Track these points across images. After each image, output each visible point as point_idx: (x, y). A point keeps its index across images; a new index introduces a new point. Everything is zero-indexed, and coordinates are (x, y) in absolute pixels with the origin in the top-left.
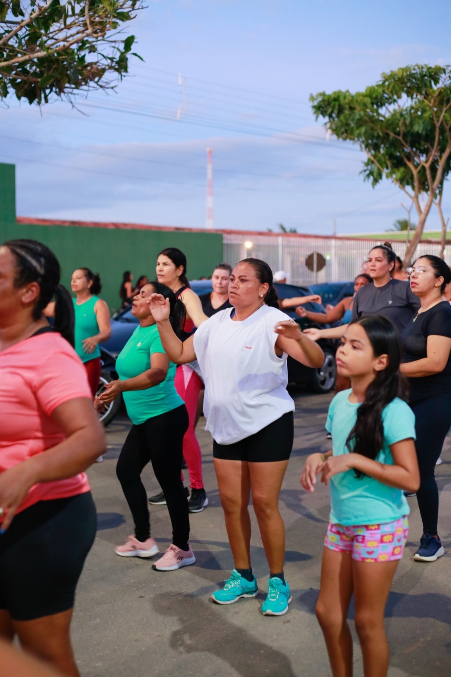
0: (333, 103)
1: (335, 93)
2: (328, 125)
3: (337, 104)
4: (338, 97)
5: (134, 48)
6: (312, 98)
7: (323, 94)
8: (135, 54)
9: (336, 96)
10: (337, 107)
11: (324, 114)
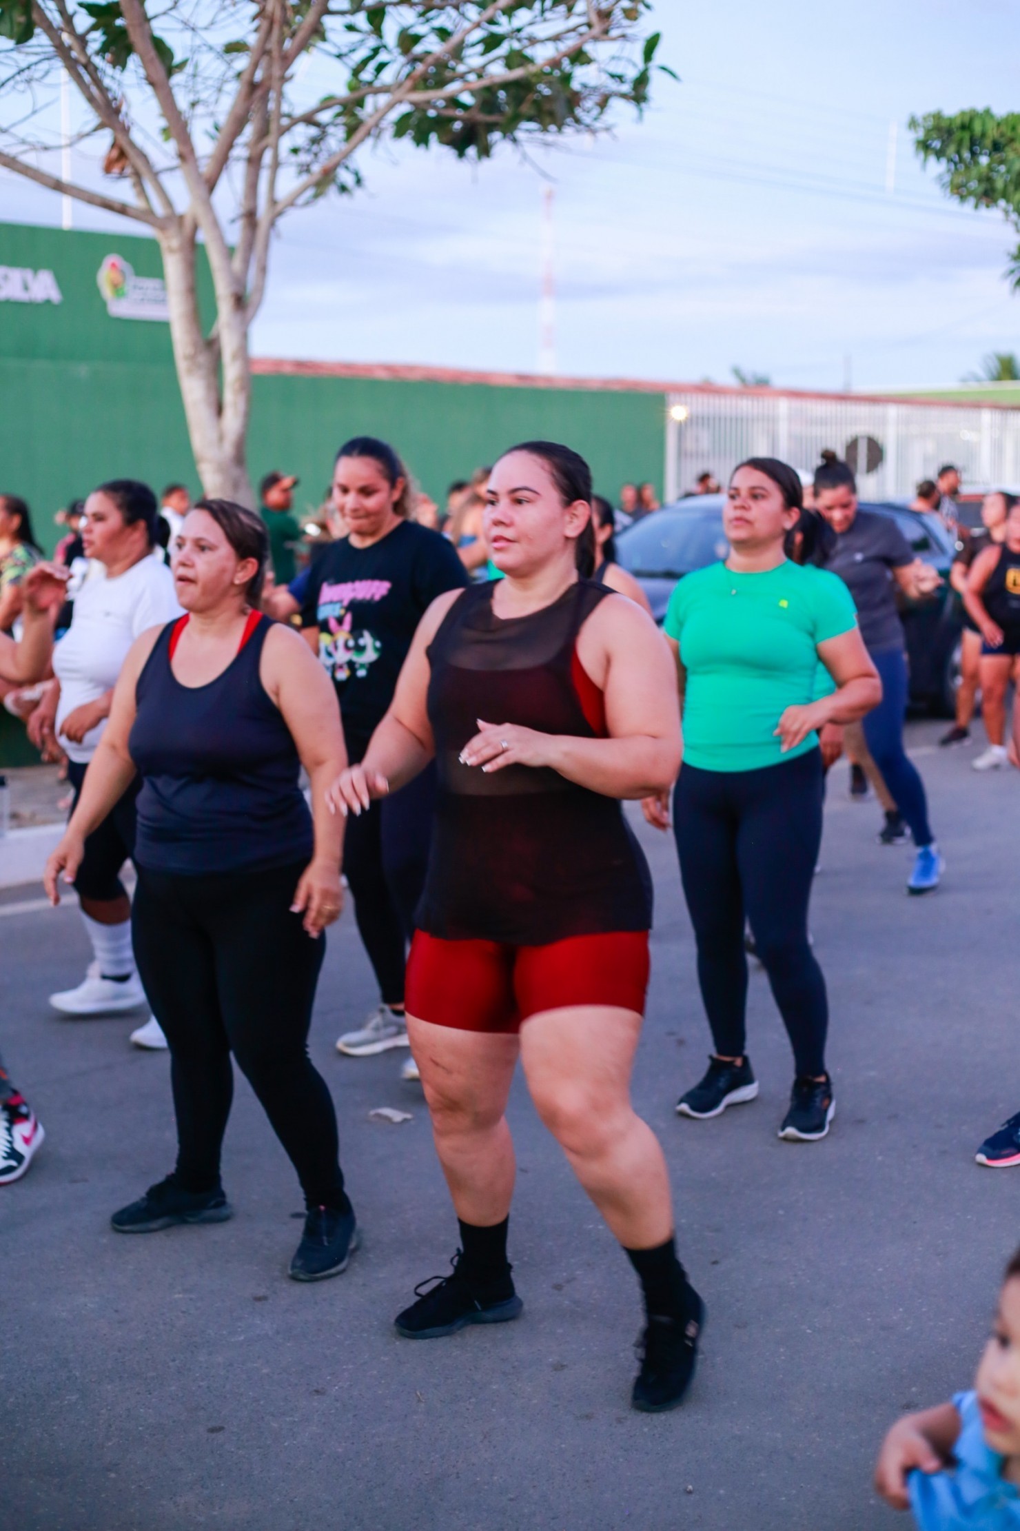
0: (958, 135)
1: (963, 113)
2: (947, 178)
3: (967, 136)
4: (971, 119)
5: (659, 56)
6: (913, 124)
7: (938, 116)
8: (664, 68)
9: (967, 119)
10: (967, 143)
11: (939, 154)
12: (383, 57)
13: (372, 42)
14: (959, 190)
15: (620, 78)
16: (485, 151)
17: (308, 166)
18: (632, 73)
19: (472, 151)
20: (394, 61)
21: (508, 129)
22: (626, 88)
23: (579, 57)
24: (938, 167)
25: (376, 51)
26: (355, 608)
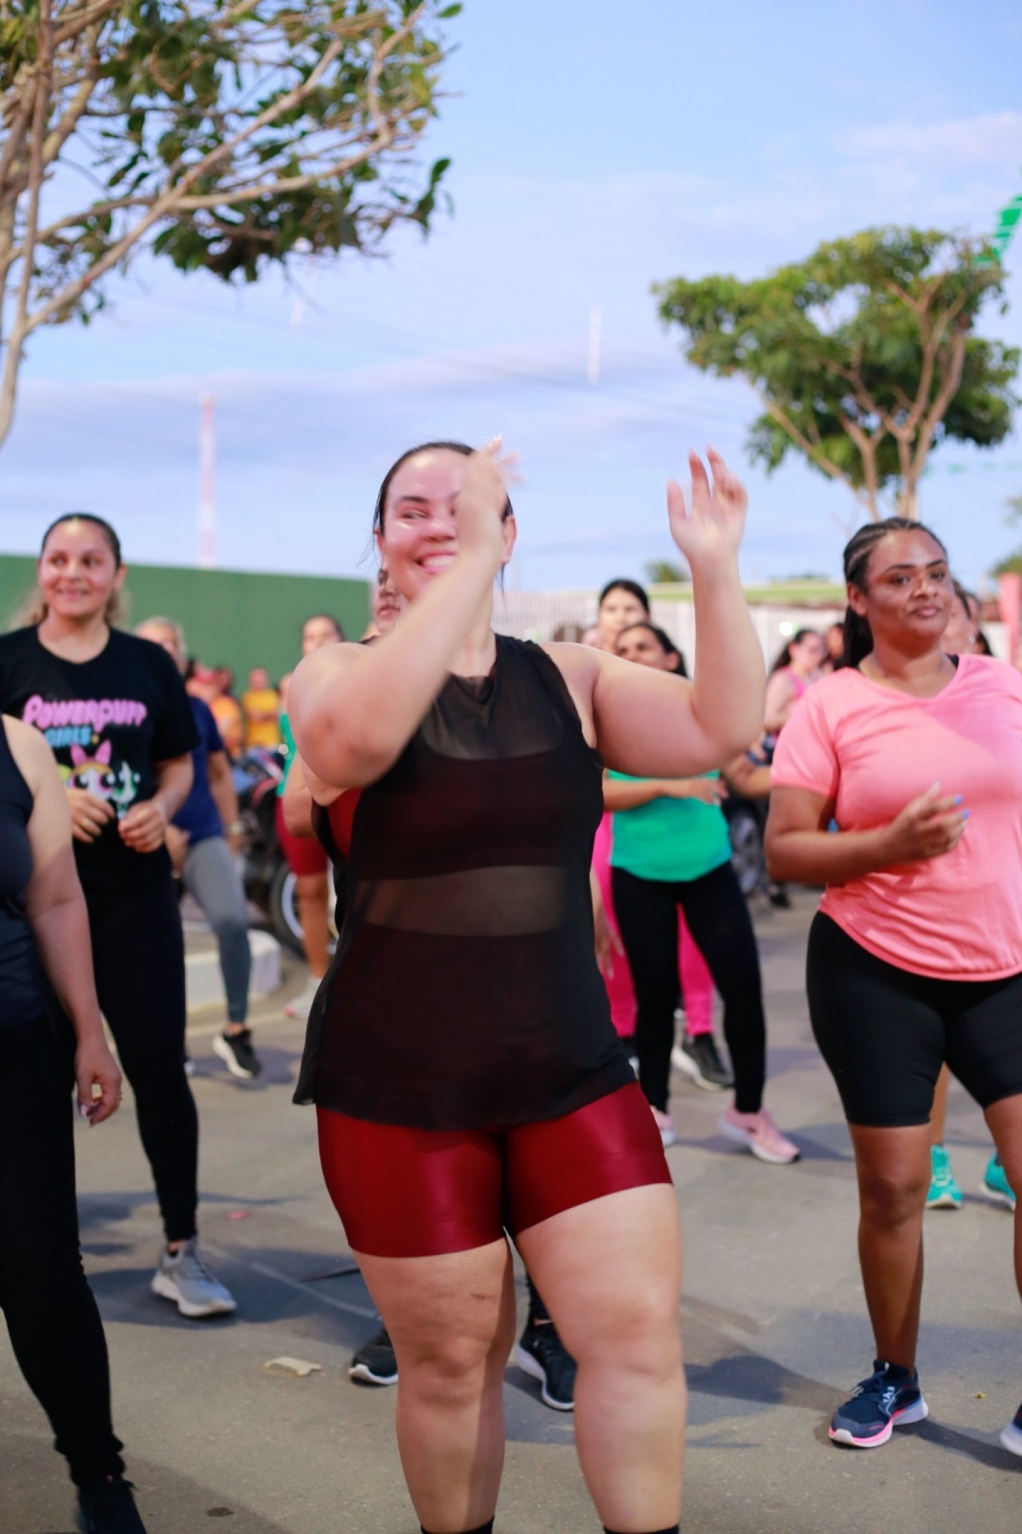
0: (701, 302)
3: (711, 302)
7: (680, 282)
10: (711, 308)
11: (681, 320)
12: (142, 166)
13: (130, 149)
14: (700, 359)
15: (403, 200)
16: (252, 276)
17: (51, 289)
18: (416, 194)
19: (238, 274)
20: (157, 171)
21: (277, 251)
22: (409, 209)
23: (363, 171)
24: (678, 334)
25: (133, 162)
26: (111, 732)
